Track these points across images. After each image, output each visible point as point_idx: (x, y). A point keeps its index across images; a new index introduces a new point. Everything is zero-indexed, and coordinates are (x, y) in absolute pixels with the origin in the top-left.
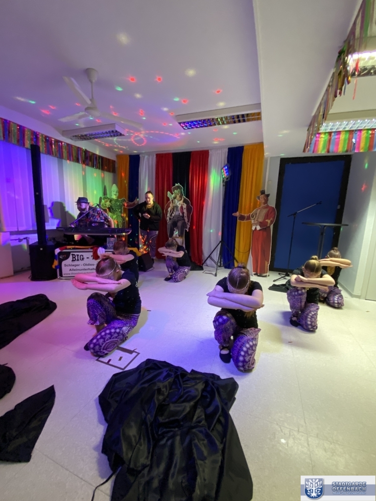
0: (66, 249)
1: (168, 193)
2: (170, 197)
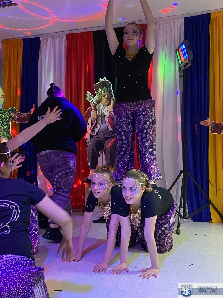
1: (87, 94)
2: (91, 101)
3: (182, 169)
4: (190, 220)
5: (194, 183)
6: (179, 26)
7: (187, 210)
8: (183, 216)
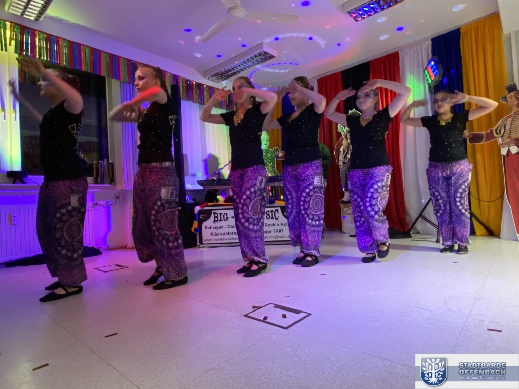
0: (208, 206)
1: (338, 126)
2: (342, 132)
6: (426, 48)
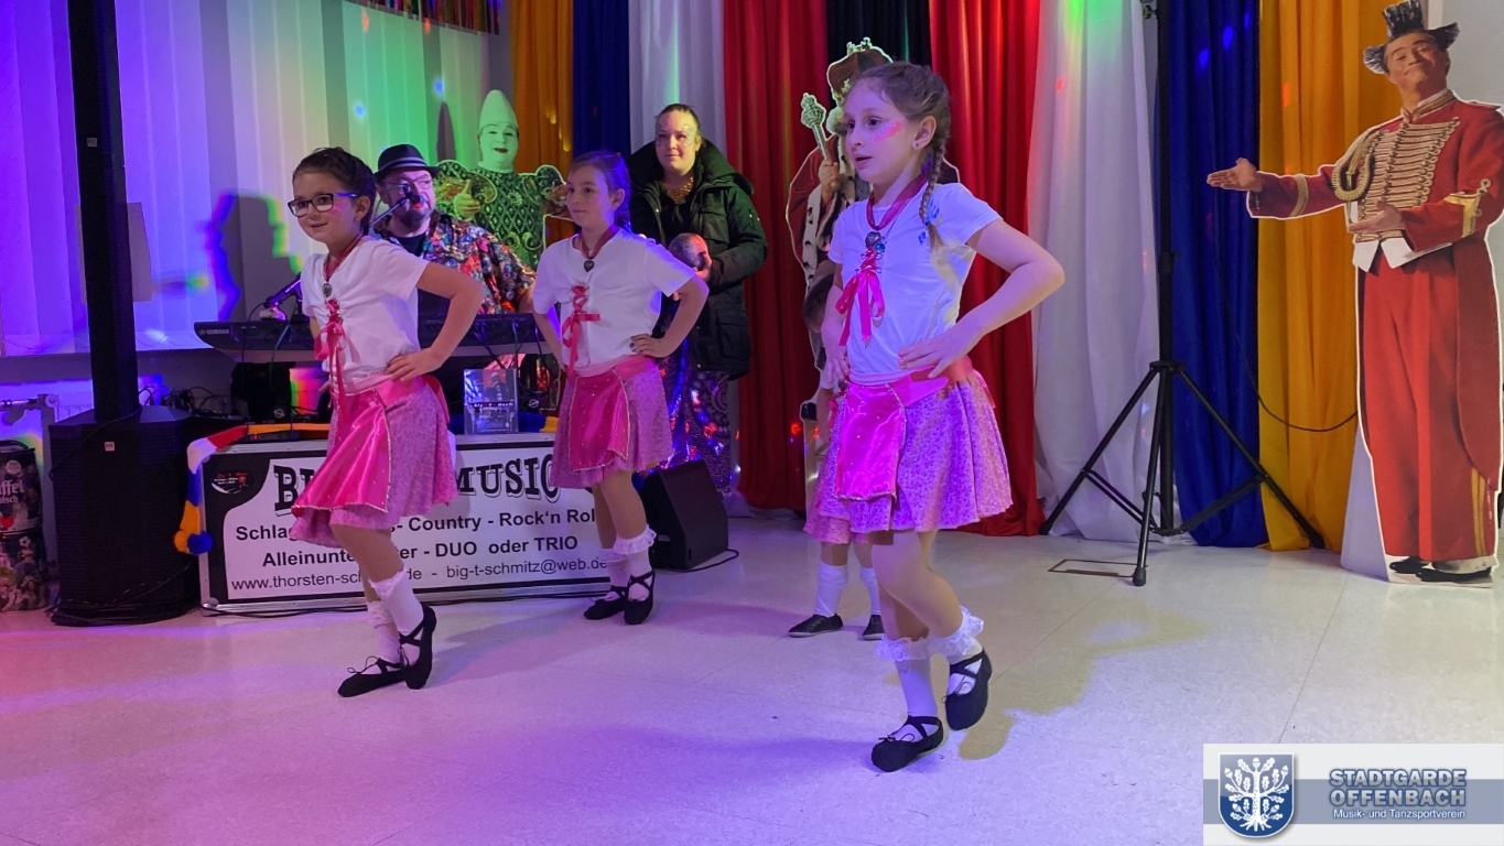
1: (803, 102)
2: (819, 127)
3: (1158, 359)
4: (1185, 538)
5: (1202, 408)
7: (1176, 506)
8: (1159, 526)
